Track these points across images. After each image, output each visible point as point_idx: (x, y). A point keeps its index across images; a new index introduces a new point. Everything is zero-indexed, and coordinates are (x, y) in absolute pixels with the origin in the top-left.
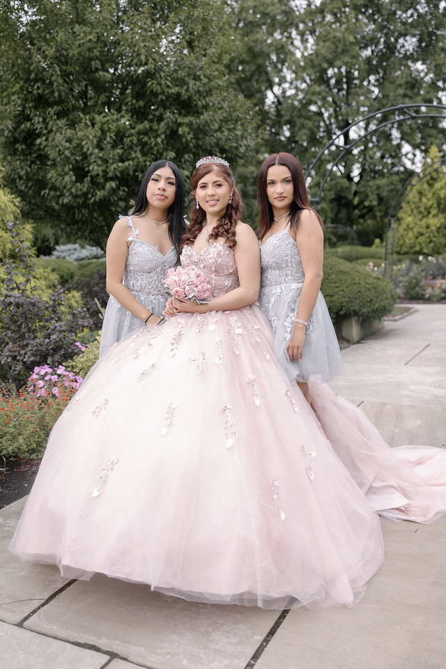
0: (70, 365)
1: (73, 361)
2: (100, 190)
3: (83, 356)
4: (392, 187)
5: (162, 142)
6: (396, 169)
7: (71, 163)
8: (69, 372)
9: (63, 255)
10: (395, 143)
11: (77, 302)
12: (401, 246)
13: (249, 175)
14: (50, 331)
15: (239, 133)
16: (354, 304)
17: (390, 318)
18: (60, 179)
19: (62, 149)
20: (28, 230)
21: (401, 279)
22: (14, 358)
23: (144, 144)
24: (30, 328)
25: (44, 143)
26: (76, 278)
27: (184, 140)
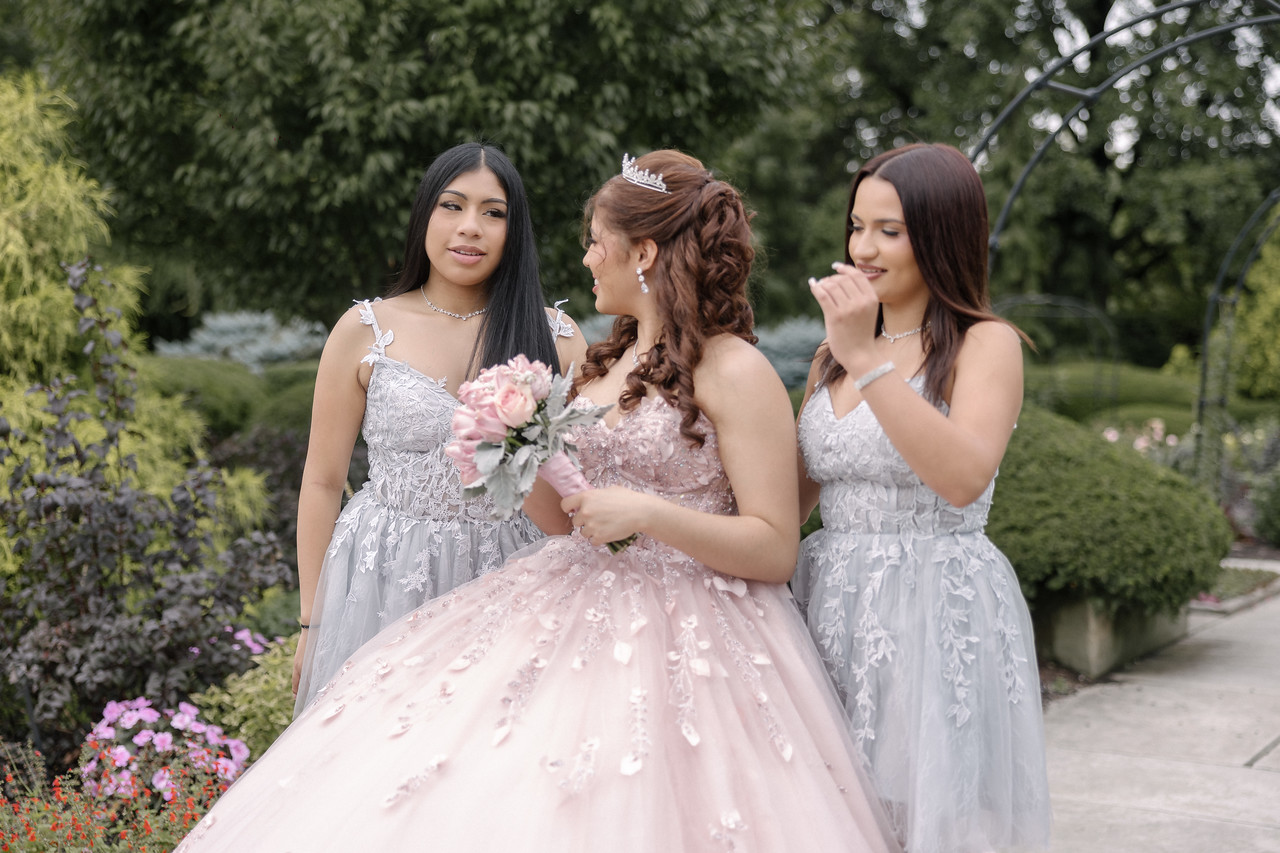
0: (213, 701)
1: (223, 688)
2: (347, 175)
3: (254, 679)
4: (1232, 192)
5: (541, 46)
6: (1244, 139)
7: (270, 93)
8: (208, 722)
9: (223, 342)
10: (1244, 61)
11: (250, 503)
12: (1255, 374)
13: (795, 134)
14: (161, 594)
15: (769, 30)
16: (1093, 560)
17: (1209, 604)
18: (234, 137)
19: (246, 51)
20: (124, 283)
21: (1247, 477)
22: (48, 669)
23: (486, 51)
24: (106, 579)
25: (196, 33)
26: (254, 428)
27: (604, 45)
